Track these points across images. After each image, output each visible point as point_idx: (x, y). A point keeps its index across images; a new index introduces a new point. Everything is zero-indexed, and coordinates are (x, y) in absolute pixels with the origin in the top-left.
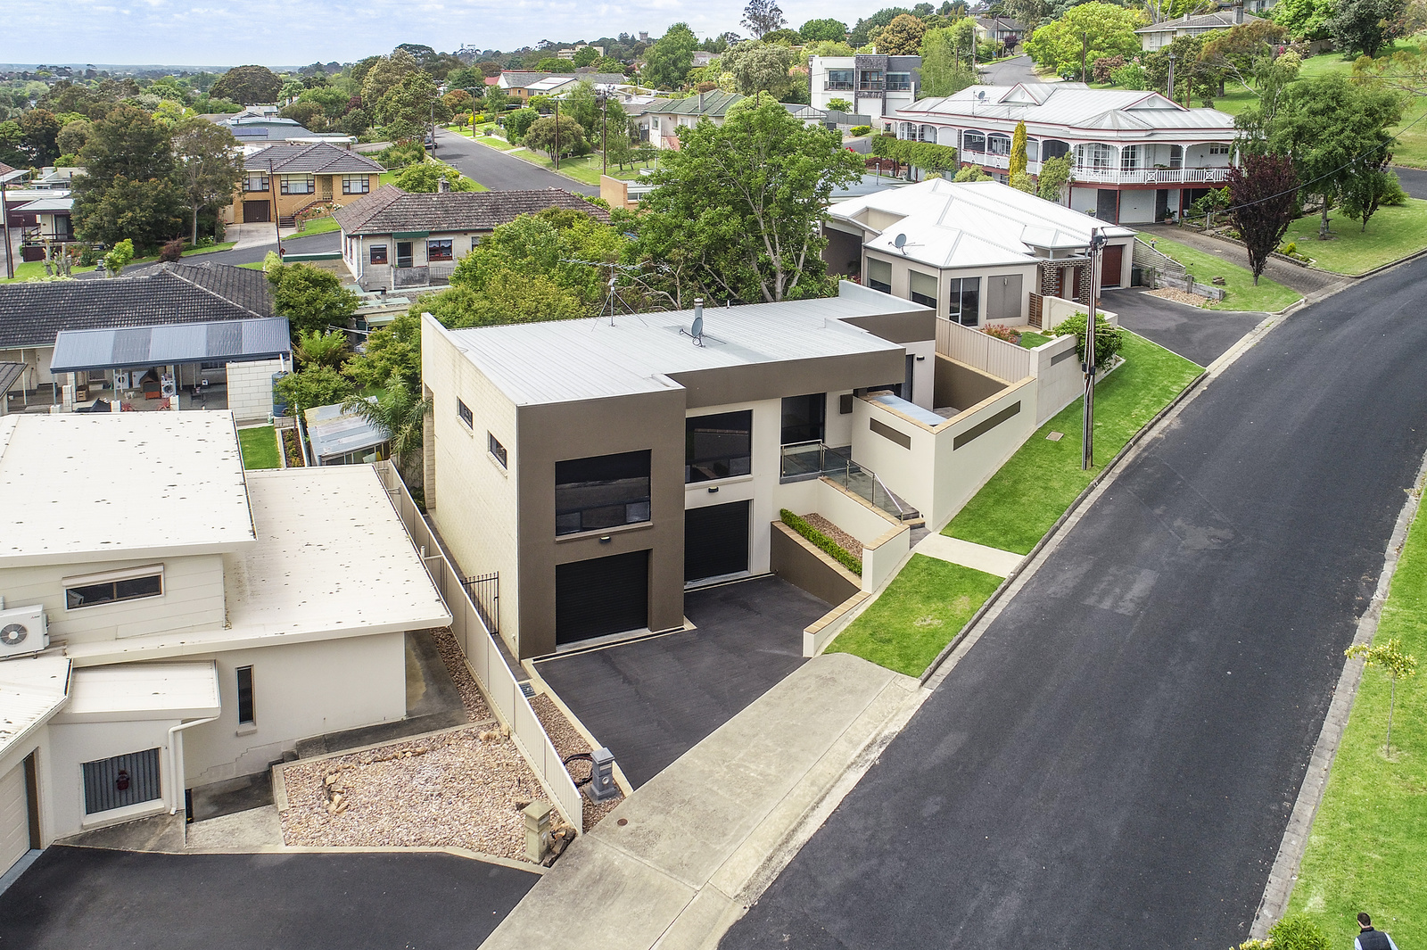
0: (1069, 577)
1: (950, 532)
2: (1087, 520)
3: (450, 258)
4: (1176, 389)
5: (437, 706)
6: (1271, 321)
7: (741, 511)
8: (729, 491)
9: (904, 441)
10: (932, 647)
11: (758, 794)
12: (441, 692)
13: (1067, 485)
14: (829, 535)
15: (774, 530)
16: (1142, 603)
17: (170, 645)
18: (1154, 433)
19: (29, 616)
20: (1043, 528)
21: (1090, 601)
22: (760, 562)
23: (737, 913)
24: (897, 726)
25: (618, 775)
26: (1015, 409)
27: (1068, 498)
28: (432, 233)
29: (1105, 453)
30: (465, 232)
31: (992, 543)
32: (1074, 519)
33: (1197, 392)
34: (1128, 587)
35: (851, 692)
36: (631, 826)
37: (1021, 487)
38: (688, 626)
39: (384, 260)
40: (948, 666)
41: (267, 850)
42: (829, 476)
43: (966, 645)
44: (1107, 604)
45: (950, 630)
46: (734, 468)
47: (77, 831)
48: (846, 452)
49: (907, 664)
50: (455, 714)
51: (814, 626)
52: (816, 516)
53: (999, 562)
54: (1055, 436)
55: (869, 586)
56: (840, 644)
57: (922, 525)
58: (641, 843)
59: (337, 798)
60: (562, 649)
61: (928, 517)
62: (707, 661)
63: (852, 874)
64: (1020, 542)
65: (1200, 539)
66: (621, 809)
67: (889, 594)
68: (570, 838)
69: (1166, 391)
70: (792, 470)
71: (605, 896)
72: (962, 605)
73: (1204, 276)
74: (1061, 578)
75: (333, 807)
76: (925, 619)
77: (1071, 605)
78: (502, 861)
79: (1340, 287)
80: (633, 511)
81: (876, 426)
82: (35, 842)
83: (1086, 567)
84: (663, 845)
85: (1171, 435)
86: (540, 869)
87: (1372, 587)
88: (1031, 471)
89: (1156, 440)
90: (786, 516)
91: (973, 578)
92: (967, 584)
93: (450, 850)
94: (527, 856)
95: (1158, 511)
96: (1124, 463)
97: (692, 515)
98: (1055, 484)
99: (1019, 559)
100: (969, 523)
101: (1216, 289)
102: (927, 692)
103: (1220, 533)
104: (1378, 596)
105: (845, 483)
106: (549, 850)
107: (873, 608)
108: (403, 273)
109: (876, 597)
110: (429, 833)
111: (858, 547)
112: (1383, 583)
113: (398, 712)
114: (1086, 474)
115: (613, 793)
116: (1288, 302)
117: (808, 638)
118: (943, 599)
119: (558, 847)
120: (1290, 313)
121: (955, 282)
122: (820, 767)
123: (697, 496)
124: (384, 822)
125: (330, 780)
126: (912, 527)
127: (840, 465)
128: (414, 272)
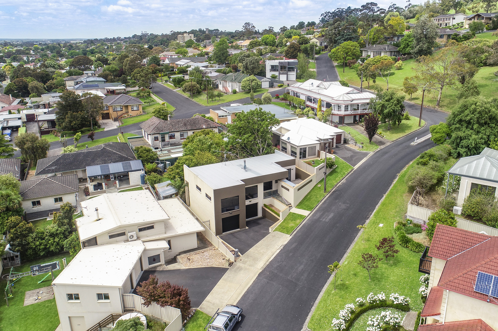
0: (318, 215)
1: (297, 207)
2: (323, 203)
3: (175, 138)
4: (346, 173)
5: (202, 245)
6: (371, 154)
7: (256, 205)
8: (253, 201)
9: (288, 190)
10: (292, 229)
11: (263, 254)
12: (202, 242)
13: (320, 197)
14: (273, 209)
15: (263, 208)
16: (330, 219)
17: (157, 237)
18: (340, 184)
19: (133, 233)
20: (315, 206)
21: (321, 220)
22: (260, 214)
23: (261, 271)
24: (286, 243)
25: (239, 253)
26: (311, 181)
27: (320, 199)
28: (170, 132)
29: (329, 189)
30: (178, 131)
31: (305, 209)
32: (321, 203)
33: (351, 173)
34: (328, 217)
35: (278, 238)
36: (242, 260)
37: (311, 197)
38: (247, 228)
39: (158, 140)
40: (295, 232)
41: (182, 268)
42: (273, 197)
43: (298, 228)
44: (324, 220)
45: (296, 226)
46: (254, 196)
47: (148, 268)
48: (277, 191)
49: (288, 232)
50: (206, 246)
51: (271, 227)
52: (271, 204)
53: (305, 213)
54: (319, 186)
55: (281, 219)
56: (276, 230)
57: (292, 206)
58: (244, 263)
59: (191, 260)
60: (223, 233)
61: (293, 205)
62: (252, 234)
63: (278, 264)
64: (310, 209)
65: (343, 206)
66: (240, 258)
67: (285, 220)
68: (233, 263)
69: (344, 173)
70: (266, 196)
71: (240, 270)
72: (298, 221)
73: (359, 142)
74: (317, 215)
75: (191, 261)
76: (291, 224)
77: (318, 220)
78: (222, 267)
79: (388, 144)
80: (236, 207)
81: (282, 186)
82: (142, 270)
83: (321, 214)
84: (248, 263)
85: (343, 184)
86: (229, 267)
87: (371, 214)
88: (314, 193)
89: (340, 185)
90: (265, 205)
91: (301, 216)
92: (299, 217)
93: (213, 266)
94: (226, 266)
95: (337, 201)
96: (333, 191)
97: (247, 206)
98: (318, 196)
99: (310, 212)
100: (300, 205)
101: (361, 145)
102: (291, 237)
103: (347, 205)
104: (371, 216)
105: (277, 198)
106: (230, 265)
107: (282, 223)
108: (163, 143)
109: (282, 221)
110: (209, 264)
111: (279, 211)
112: (373, 214)
113: (196, 247)
114: (325, 194)
115: (239, 256)
116: (376, 149)
117: (270, 229)
118: (295, 220)
119: (231, 264)
120: (375, 152)
121: (301, 149)
122: (273, 250)
123: (248, 202)
124: (200, 263)
125: (189, 258)
126: (289, 207)
127: (275, 194)
128: (166, 143)
